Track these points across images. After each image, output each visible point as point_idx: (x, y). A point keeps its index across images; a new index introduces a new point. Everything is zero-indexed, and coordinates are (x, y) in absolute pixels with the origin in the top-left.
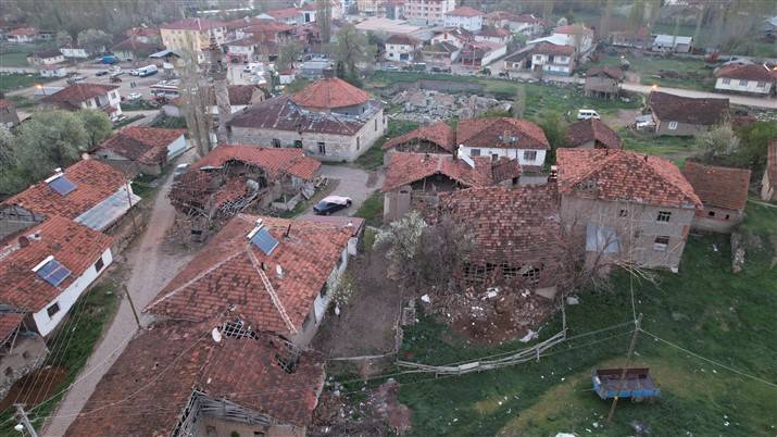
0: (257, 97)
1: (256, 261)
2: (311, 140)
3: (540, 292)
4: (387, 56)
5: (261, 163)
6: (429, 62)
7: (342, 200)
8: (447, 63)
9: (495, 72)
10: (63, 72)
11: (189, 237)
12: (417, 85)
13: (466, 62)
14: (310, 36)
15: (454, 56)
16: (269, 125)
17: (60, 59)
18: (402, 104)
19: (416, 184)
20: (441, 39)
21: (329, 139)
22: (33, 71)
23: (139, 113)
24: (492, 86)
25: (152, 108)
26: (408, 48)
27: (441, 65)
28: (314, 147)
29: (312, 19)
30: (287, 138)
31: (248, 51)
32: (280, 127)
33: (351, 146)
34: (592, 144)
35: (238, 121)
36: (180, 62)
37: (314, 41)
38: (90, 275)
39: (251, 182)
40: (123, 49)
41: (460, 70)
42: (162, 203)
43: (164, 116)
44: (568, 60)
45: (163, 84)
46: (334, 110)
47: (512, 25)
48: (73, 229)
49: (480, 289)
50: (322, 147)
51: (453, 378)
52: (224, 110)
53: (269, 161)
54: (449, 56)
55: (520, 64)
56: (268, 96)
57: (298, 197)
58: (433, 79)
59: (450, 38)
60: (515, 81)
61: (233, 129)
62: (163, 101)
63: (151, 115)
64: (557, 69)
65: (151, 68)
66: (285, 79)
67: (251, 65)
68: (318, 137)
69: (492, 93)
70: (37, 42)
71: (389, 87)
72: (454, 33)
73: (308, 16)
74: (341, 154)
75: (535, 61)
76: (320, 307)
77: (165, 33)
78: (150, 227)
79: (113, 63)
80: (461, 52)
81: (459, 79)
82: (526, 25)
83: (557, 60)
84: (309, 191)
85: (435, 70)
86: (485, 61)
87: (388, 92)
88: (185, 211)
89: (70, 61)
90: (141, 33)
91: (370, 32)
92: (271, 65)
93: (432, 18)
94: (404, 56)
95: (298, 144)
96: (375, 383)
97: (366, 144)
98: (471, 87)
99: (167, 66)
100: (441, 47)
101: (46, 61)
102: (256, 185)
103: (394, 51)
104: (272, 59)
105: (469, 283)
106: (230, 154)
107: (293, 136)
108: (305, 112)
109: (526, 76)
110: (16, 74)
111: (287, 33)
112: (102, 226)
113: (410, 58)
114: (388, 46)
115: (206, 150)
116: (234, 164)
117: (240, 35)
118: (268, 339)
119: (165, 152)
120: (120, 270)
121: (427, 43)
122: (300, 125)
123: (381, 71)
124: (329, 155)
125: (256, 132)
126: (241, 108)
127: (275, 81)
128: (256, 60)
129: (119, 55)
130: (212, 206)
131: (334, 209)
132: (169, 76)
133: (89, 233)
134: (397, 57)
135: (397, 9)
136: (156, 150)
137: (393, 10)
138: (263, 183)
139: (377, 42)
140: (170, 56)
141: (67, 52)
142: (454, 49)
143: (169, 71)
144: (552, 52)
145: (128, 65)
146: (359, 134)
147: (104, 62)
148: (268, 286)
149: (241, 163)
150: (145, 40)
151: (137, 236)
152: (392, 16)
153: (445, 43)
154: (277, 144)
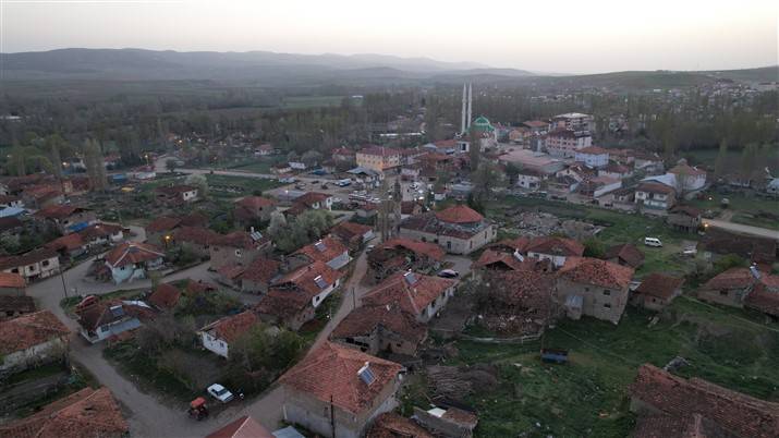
0: (417, 210)
1: (406, 286)
2: (443, 240)
3: (536, 321)
4: (519, 183)
5: (414, 249)
6: (551, 192)
7: (453, 272)
8: (565, 193)
9: (602, 203)
10: (292, 179)
11: (374, 280)
12: (536, 208)
13: (582, 193)
14: (463, 163)
15: (573, 187)
16: (421, 229)
17: (289, 169)
18: (519, 223)
19: (488, 266)
20: (564, 173)
21: (454, 240)
22: (274, 177)
23: (342, 212)
24: (594, 214)
25: (348, 209)
26: (535, 179)
27: (559, 193)
28: (445, 244)
29: (467, 149)
30: (431, 237)
31: (415, 173)
32: (427, 231)
33: (466, 246)
34: (617, 259)
35: (404, 225)
36: (369, 179)
37: (466, 167)
38: (331, 289)
39: (407, 258)
40: (328, 165)
41: (575, 200)
42: (362, 261)
43: (357, 216)
44: (665, 198)
45: (356, 194)
46: (459, 223)
47: (637, 162)
48: (326, 267)
49: (508, 315)
50: (449, 244)
51: (481, 343)
52: (398, 217)
53: (419, 248)
54: (569, 187)
55: (626, 198)
56: (424, 210)
57: (430, 269)
58: (551, 204)
59: (572, 173)
60: (616, 211)
61: (401, 229)
62: (356, 206)
63: (349, 214)
64: (656, 204)
65: (347, 181)
66: (438, 197)
67: (416, 184)
68: (448, 238)
69: (591, 219)
70: (272, 155)
71: (513, 208)
72: (575, 170)
73: (464, 145)
74: (459, 250)
75: (637, 196)
76: (431, 312)
77: (359, 156)
78: (354, 275)
79: (322, 174)
80: (581, 185)
81: (571, 206)
82: (649, 163)
83: (657, 197)
84: (437, 266)
85: (554, 198)
86: (597, 193)
87: (511, 212)
88: (374, 267)
89: (295, 171)
90: (341, 153)
91: (509, 163)
92: (430, 186)
93: (569, 151)
94: (532, 185)
95: (436, 241)
96: (448, 341)
97: (476, 246)
98: (579, 213)
99: (358, 180)
100: (561, 179)
101: (281, 171)
102: (410, 260)
103: (525, 181)
104: (431, 180)
105: (503, 313)
106: (398, 242)
107: (435, 236)
108: (442, 223)
109: (627, 208)
110: (264, 179)
111: (446, 161)
112: (336, 268)
113: (537, 187)
114: (520, 176)
115: (385, 239)
116: (400, 248)
117: (411, 160)
118: (407, 314)
119: (362, 238)
120: (342, 290)
121: (552, 176)
122: (438, 230)
123: (511, 196)
124: (453, 249)
125: (413, 232)
126: (407, 216)
127: (430, 197)
128: (420, 179)
129: (325, 169)
130: (387, 267)
131: (448, 276)
132: (359, 188)
133: (332, 270)
134: (527, 185)
135: (539, 143)
136: (357, 237)
137: (536, 143)
138: (413, 259)
139: (513, 171)
140: (363, 175)
141: (293, 165)
142: (574, 181)
143: (360, 184)
144: (653, 190)
145: (332, 176)
146: (473, 239)
147: (316, 174)
148: (410, 296)
149: (403, 248)
150: (343, 158)
151: (349, 276)
152: (534, 149)
153: (567, 177)
154: (424, 240)
